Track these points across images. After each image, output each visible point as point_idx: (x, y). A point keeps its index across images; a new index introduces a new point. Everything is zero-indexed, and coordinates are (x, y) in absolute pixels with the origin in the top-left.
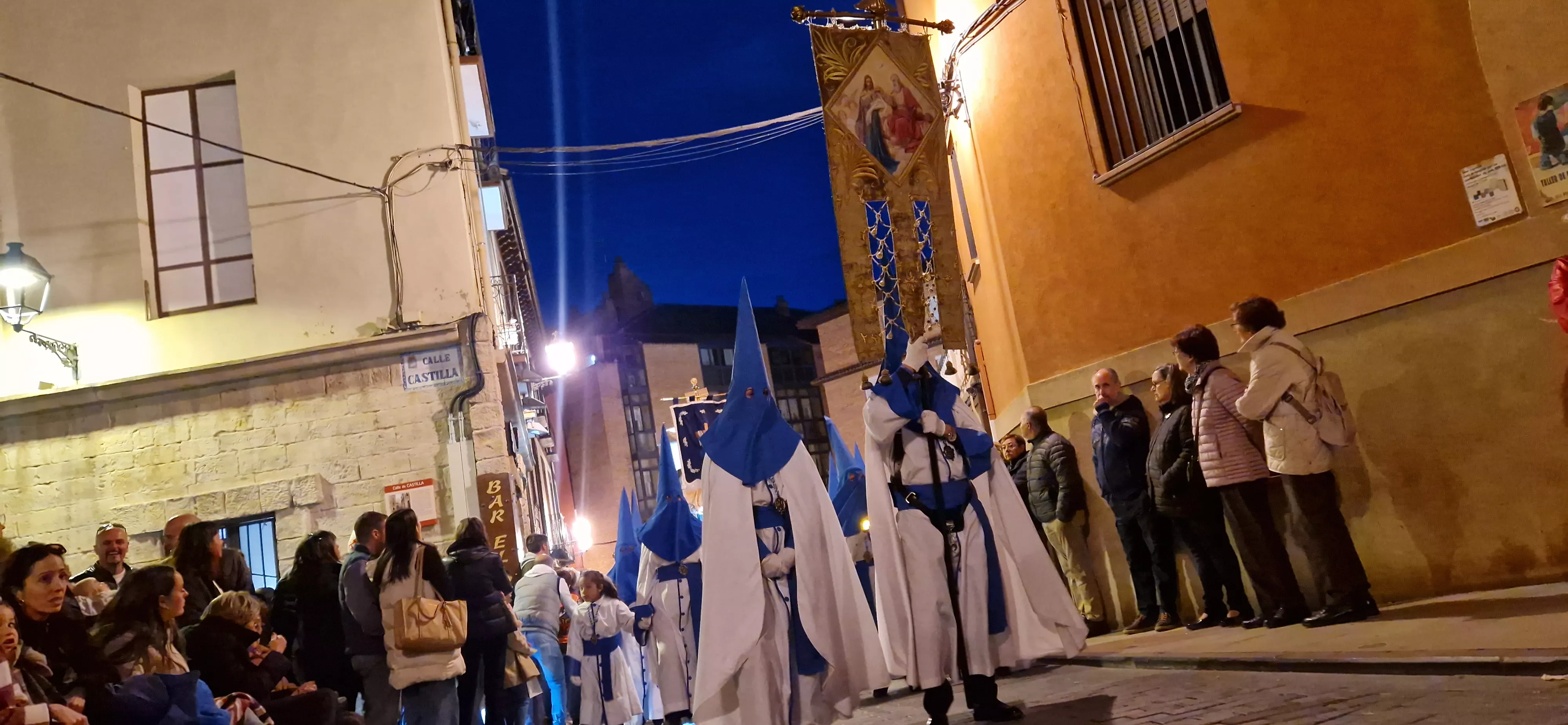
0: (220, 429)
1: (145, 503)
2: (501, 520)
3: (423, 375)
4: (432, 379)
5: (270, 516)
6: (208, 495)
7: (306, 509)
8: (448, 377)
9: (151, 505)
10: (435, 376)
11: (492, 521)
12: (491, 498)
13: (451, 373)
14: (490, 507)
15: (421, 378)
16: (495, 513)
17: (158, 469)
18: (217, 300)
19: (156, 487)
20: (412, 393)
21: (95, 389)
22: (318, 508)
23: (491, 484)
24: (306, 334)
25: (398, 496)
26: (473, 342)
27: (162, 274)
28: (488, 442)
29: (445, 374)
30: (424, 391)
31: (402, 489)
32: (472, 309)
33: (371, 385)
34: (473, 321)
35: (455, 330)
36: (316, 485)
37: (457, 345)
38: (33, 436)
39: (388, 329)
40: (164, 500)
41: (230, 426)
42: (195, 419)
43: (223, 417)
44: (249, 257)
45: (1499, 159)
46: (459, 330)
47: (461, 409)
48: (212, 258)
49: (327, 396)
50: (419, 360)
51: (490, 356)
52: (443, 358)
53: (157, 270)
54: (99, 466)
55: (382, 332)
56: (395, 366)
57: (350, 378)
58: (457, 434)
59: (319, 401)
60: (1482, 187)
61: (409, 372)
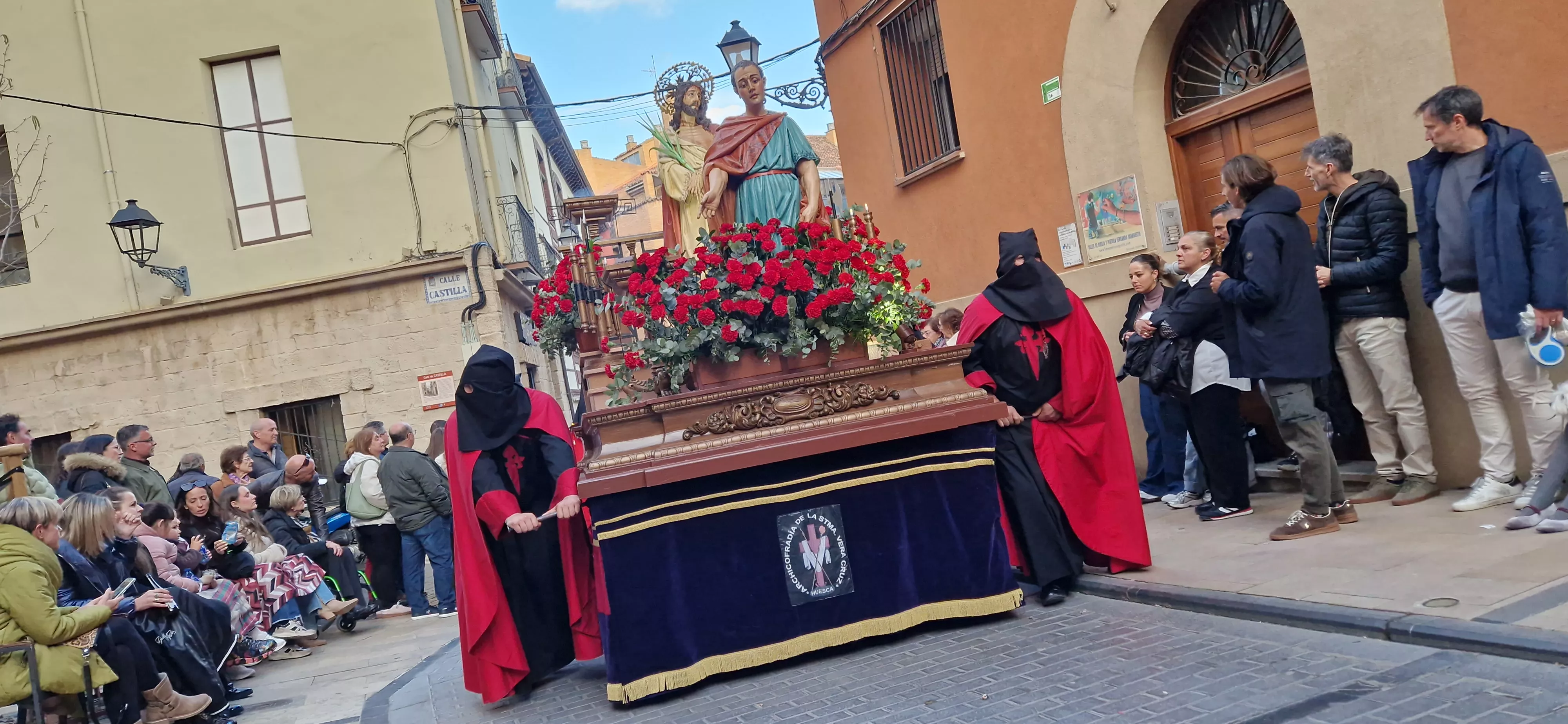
0: (294, 333)
1: (246, 388)
3: (441, 291)
4: (448, 294)
5: (336, 397)
6: (291, 382)
7: (362, 392)
8: (459, 293)
9: (250, 389)
10: (449, 291)
13: (461, 290)
15: (439, 294)
17: (253, 363)
18: (282, 233)
20: (434, 305)
21: (202, 304)
22: (370, 391)
24: (351, 259)
25: (428, 383)
26: (476, 268)
27: (239, 212)
29: (457, 291)
30: (442, 304)
31: (430, 378)
32: (474, 240)
33: (403, 299)
34: (476, 250)
35: (461, 258)
36: (368, 375)
37: (464, 269)
38: (161, 338)
39: (412, 256)
40: (260, 385)
41: (301, 330)
42: (276, 325)
43: (296, 324)
44: (304, 197)
45: (1073, 226)
46: (465, 256)
47: (470, 319)
48: (276, 199)
49: (370, 308)
50: (437, 280)
51: (490, 277)
52: (455, 278)
53: (236, 209)
54: (210, 360)
55: (407, 258)
56: (419, 285)
57: (386, 294)
58: (468, 337)
59: (365, 312)
60: (1066, 242)
61: (430, 289)
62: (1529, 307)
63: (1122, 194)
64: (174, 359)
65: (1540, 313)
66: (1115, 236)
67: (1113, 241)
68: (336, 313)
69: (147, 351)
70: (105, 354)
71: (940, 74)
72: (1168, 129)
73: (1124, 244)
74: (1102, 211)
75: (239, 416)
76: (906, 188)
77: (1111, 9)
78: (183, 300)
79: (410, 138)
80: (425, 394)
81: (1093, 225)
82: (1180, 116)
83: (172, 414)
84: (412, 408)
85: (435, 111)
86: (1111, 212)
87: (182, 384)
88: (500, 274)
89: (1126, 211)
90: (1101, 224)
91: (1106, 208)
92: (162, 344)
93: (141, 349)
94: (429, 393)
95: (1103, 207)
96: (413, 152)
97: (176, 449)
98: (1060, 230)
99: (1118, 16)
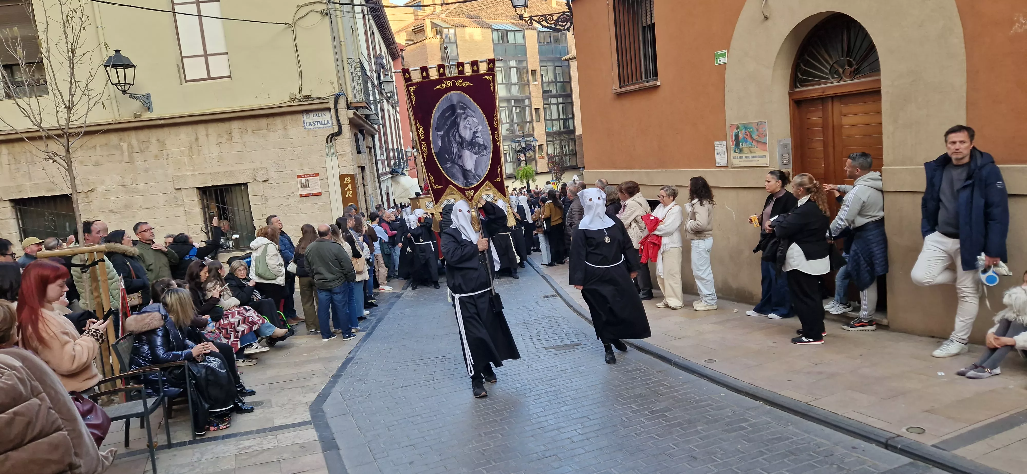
1: (188, 174)
2: (351, 196)
3: (313, 122)
4: (318, 125)
5: (245, 184)
6: (217, 173)
7: (262, 182)
8: (325, 124)
9: (191, 175)
10: (318, 123)
11: (347, 196)
12: (346, 185)
13: (326, 122)
14: (346, 189)
15: (312, 124)
16: (348, 192)
17: (192, 158)
18: (212, 76)
19: (192, 167)
20: (309, 131)
21: (160, 119)
22: (267, 182)
23: (346, 179)
24: (257, 97)
25: (303, 180)
26: (336, 110)
27: (184, 59)
28: (344, 159)
29: (323, 123)
30: (314, 131)
31: (304, 177)
32: (336, 90)
33: (289, 125)
34: (337, 98)
35: (327, 102)
36: (265, 171)
37: (329, 109)
38: (133, 138)
39: (296, 98)
40: (197, 173)
41: (224, 140)
42: (207, 135)
43: (220, 136)
44: (227, 53)
45: (724, 143)
46: (330, 102)
47: (331, 142)
48: (208, 53)
49: (268, 129)
50: (311, 115)
51: (345, 115)
52: (323, 114)
53: (182, 58)
54: (165, 154)
55: (293, 100)
56: (299, 117)
57: (278, 121)
58: (330, 153)
59: (265, 131)
60: (719, 151)
61: (307, 120)
62: (983, 254)
63: (758, 131)
64: (142, 152)
65: (988, 258)
66: (750, 155)
67: (749, 157)
68: (246, 131)
69: (125, 146)
70: (98, 145)
71: (649, 23)
72: (790, 94)
73: (755, 161)
74: (744, 138)
75: (184, 192)
76: (619, 95)
77: (765, 18)
78: (147, 115)
79: (296, 21)
80: (302, 187)
81: (737, 145)
82: (798, 87)
83: (141, 187)
84: (293, 195)
85: (314, 3)
86: (749, 140)
87: (147, 168)
88: (351, 114)
89: (758, 142)
90: (742, 145)
91: (747, 137)
92: (134, 142)
93: (121, 144)
94: (304, 186)
95: (745, 136)
96: (298, 30)
97: (143, 209)
98: (716, 143)
99: (769, 22)
